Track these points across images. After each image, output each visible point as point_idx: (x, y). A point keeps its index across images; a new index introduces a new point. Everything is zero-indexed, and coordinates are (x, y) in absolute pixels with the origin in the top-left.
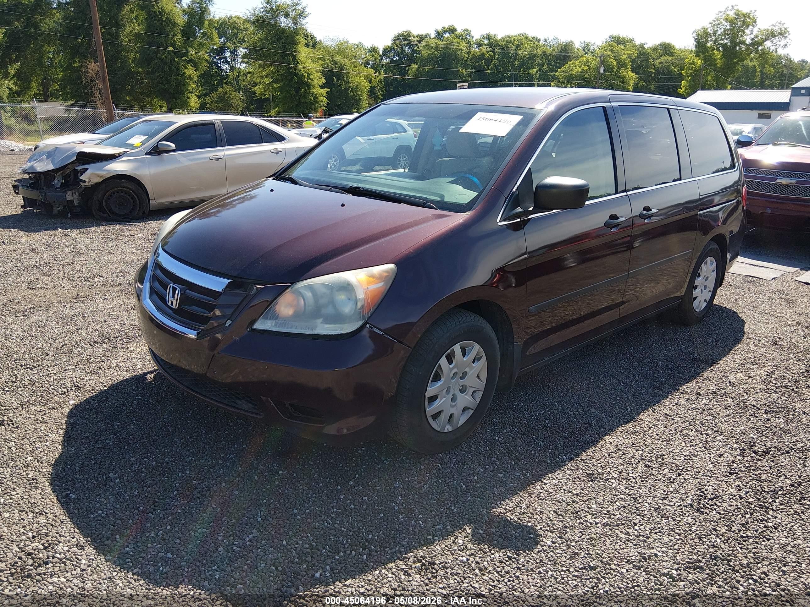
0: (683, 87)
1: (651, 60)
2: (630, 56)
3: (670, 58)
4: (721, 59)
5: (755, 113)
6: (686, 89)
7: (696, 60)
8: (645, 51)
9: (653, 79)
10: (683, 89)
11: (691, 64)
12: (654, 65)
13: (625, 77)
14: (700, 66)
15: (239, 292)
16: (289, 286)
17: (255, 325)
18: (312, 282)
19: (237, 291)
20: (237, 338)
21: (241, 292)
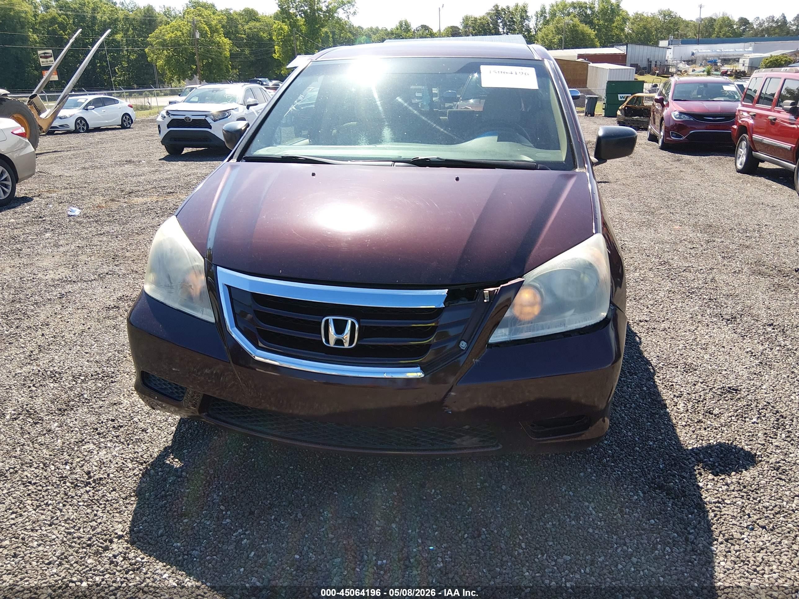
0: (277, 52)
1: (240, 26)
2: (220, 22)
3: (258, 24)
4: (305, 25)
6: (280, 54)
7: (284, 26)
9: (246, 44)
10: (277, 54)
11: (279, 29)
12: (245, 31)
13: (219, 42)
14: (288, 32)
15: (464, 303)
16: (523, 281)
17: (491, 339)
18: (544, 270)
19: (461, 303)
20: (477, 360)
21: (467, 302)
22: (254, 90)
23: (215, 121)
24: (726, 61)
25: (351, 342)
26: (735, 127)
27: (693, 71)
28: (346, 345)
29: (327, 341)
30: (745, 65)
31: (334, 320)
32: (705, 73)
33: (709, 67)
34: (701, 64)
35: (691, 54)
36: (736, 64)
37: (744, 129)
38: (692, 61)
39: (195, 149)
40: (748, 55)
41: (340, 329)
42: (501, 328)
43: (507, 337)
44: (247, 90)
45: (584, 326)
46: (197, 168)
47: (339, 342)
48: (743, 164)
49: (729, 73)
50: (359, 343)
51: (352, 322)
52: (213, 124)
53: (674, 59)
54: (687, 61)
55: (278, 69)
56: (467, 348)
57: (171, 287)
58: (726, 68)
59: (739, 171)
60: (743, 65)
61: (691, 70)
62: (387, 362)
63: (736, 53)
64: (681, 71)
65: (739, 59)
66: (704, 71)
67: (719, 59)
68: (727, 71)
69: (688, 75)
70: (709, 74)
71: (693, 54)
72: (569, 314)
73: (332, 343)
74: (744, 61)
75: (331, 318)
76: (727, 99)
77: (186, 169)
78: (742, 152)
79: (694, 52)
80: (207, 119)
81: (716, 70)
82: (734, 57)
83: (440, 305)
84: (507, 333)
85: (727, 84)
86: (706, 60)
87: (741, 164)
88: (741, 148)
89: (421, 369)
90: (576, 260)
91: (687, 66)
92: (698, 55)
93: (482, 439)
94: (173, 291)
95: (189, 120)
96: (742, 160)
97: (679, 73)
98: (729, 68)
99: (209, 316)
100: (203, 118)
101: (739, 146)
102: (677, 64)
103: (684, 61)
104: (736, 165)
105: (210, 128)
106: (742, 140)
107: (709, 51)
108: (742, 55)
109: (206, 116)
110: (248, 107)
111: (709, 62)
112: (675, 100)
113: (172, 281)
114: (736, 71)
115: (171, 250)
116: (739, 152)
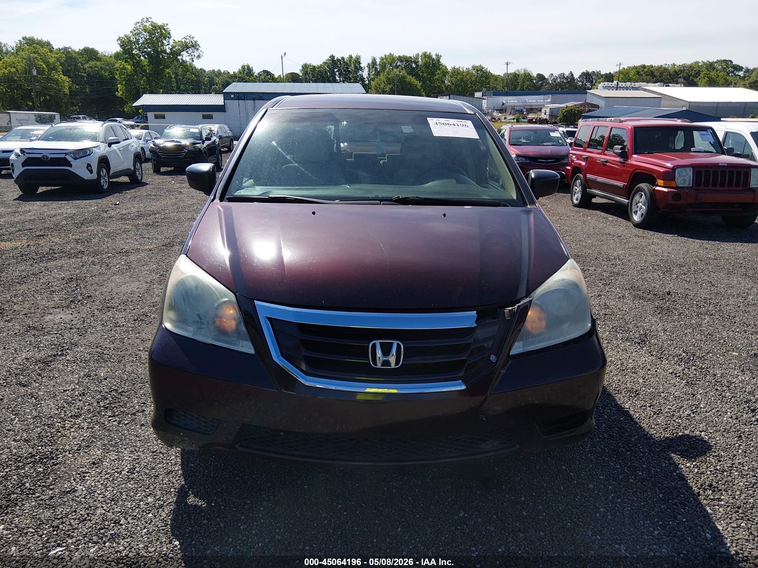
0: (120, 90)
1: (80, 64)
2: (58, 60)
3: (98, 63)
4: (149, 66)
5: (200, 114)
6: (123, 93)
7: (127, 66)
8: (70, 55)
9: (86, 83)
10: (121, 93)
11: (122, 69)
12: (85, 69)
13: (58, 80)
14: (131, 72)
15: (489, 321)
16: (532, 300)
17: (511, 352)
18: (544, 290)
19: (487, 321)
20: (504, 371)
21: (492, 321)
22: (114, 128)
23: (75, 159)
24: (531, 110)
25: (397, 363)
26: (569, 168)
27: (505, 119)
28: (393, 366)
29: (375, 363)
30: (547, 114)
31: (380, 343)
32: (515, 120)
33: (518, 115)
34: (511, 113)
35: (502, 104)
36: (539, 113)
37: (577, 169)
38: (502, 110)
39: (49, 188)
40: (548, 105)
41: (386, 351)
42: (518, 341)
43: (522, 349)
44: (107, 128)
45: (579, 336)
46: (60, 208)
47: (386, 363)
48: (579, 199)
49: (534, 120)
50: (404, 363)
51: (398, 344)
52: (73, 162)
53: (488, 108)
54: (498, 110)
55: (121, 107)
56: (497, 361)
57: (202, 323)
58: (531, 116)
59: (575, 206)
60: (545, 114)
61: (503, 117)
62: (430, 378)
63: (538, 104)
64: (495, 119)
65: (541, 109)
66: (514, 119)
67: (524, 108)
68: (532, 119)
69: (501, 122)
70: (518, 121)
71: (503, 104)
72: (566, 326)
73: (379, 365)
74: (546, 111)
75: (378, 342)
76: (555, 143)
77: (48, 209)
78: (577, 188)
79: (504, 102)
80: (67, 157)
81: (524, 118)
82: (537, 107)
83: (473, 324)
84: (522, 346)
85: (554, 131)
86: (514, 109)
87: (577, 200)
88: (576, 186)
89: (462, 381)
90: (566, 281)
91: (500, 114)
92: (508, 104)
93: (502, 442)
94: (203, 326)
95: (47, 158)
96: (577, 197)
97: (494, 120)
98: (534, 116)
99: (247, 347)
100: (62, 156)
101: (574, 184)
102: (492, 112)
103: (496, 110)
104: (572, 201)
105: (71, 166)
106: (576, 179)
107: (516, 101)
108: (544, 105)
109: (66, 154)
110: (110, 145)
111: (517, 111)
112: (511, 145)
113: (202, 317)
114: (540, 119)
115: (196, 287)
116: (574, 190)
